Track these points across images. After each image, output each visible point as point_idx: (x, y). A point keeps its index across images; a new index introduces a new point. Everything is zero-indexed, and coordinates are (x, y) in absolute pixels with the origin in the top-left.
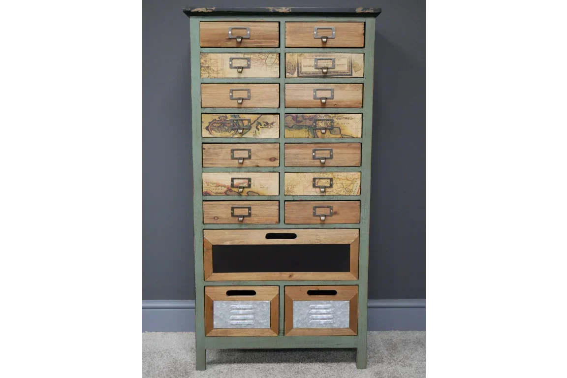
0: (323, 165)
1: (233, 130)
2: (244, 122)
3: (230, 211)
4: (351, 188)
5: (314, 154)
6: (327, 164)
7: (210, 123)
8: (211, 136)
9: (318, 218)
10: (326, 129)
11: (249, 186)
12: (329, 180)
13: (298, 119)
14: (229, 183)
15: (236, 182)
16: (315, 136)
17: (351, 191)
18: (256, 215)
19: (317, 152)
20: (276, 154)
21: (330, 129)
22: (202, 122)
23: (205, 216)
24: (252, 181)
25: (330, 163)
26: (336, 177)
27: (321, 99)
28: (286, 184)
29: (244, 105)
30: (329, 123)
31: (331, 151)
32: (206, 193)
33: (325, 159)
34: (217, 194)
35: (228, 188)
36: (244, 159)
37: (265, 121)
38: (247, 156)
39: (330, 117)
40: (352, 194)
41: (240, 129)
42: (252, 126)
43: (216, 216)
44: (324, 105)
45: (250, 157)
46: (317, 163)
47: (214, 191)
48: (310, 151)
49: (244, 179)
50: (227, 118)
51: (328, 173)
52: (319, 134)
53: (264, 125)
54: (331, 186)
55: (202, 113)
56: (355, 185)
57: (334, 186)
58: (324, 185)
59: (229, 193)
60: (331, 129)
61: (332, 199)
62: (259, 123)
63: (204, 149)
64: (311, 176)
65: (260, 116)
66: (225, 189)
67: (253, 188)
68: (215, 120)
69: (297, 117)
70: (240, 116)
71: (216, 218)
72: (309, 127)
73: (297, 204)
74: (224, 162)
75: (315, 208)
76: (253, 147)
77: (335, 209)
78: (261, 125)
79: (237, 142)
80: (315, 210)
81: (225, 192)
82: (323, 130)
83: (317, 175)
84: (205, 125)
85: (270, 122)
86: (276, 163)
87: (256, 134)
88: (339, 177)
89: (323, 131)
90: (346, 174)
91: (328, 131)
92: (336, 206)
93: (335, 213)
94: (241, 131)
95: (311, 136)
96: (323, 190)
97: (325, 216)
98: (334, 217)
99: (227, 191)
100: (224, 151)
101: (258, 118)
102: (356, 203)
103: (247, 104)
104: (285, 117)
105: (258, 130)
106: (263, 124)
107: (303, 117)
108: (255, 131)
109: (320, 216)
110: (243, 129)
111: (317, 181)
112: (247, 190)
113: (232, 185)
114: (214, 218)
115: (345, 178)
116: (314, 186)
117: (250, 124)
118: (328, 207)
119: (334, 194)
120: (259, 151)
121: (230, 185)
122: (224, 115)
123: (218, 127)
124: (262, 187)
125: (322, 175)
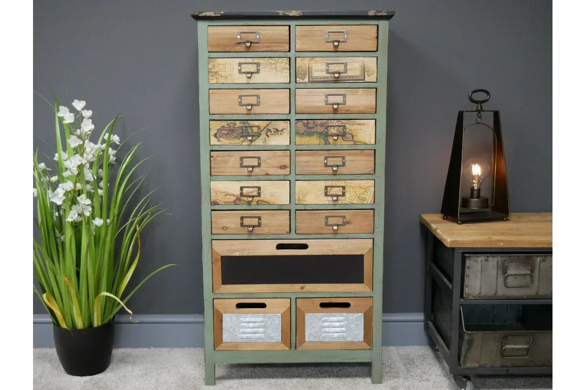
0: (335, 173)
1: (242, 137)
2: (253, 128)
3: (239, 221)
4: (365, 196)
5: (325, 161)
6: (339, 172)
7: (218, 130)
8: (219, 143)
9: (331, 228)
10: (338, 135)
11: (259, 195)
12: (342, 188)
13: (309, 126)
14: (238, 192)
15: (245, 190)
16: (327, 143)
17: (364, 199)
18: (266, 225)
19: (329, 159)
20: (286, 161)
21: (341, 136)
22: (210, 129)
23: (213, 225)
24: (262, 190)
25: (342, 170)
26: (349, 185)
27: (333, 104)
28: (296, 193)
29: (252, 112)
30: (341, 129)
31: (343, 158)
32: (214, 202)
33: (337, 166)
34: (226, 203)
35: (237, 197)
36: (253, 167)
37: (276, 128)
38: (257, 164)
39: (343, 123)
40: (365, 202)
41: (249, 136)
42: (261, 132)
43: (224, 225)
44: (335, 111)
45: (259, 165)
46: (329, 170)
47: (224, 200)
48: (322, 158)
49: (254, 187)
50: (235, 124)
51: (340, 181)
52: (331, 140)
53: (275, 132)
54: (344, 195)
55: (210, 120)
56: (369, 193)
57: (347, 194)
58: (336, 193)
59: (237, 202)
60: (343, 135)
61: (345, 208)
62: (269, 130)
63: (213, 157)
64: (322, 184)
65: (270, 123)
66: (234, 198)
67: (263, 197)
68: (224, 127)
69: (308, 123)
70: (249, 122)
71: (225, 228)
72: (320, 133)
73: (309, 213)
74: (232, 170)
75: (327, 218)
76: (262, 154)
77: (348, 218)
78: (271, 132)
79: (246, 149)
80: (327, 220)
81: (234, 201)
82: (335, 136)
83: (329, 183)
84: (213, 132)
85: (280, 129)
86: (287, 171)
87: (265, 141)
88: (352, 185)
89: (336, 138)
90: (359, 181)
91: (340, 138)
92: (348, 214)
93: (348, 223)
94: (250, 138)
95: (323, 142)
96: (335, 198)
97: (338, 225)
98: (347, 226)
99: (236, 200)
100: (233, 159)
101: (268, 125)
102: (369, 212)
103: (256, 110)
104: (296, 123)
105: (268, 136)
106: (273, 131)
107: (314, 123)
108: (265, 138)
109: (332, 226)
110: (253, 136)
111: (329, 189)
112: (256, 199)
113: (242, 194)
114: (223, 228)
115: (358, 186)
116: (326, 195)
117: (259, 131)
118: (340, 216)
119: (346, 203)
120: (269, 158)
121: (239, 193)
122: (233, 122)
123: (227, 134)
124: (272, 195)
125: (334, 183)
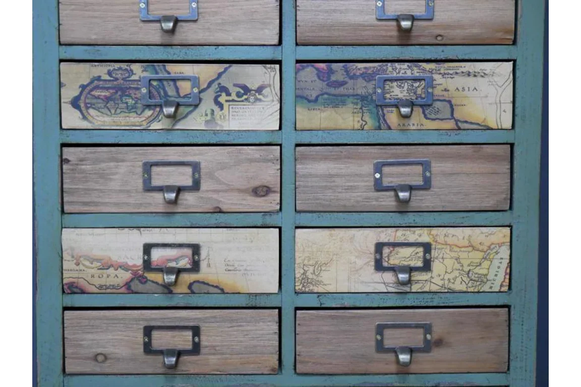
0: (403, 208)
1: (148, 107)
2: (180, 84)
3: (140, 338)
4: (484, 272)
5: (378, 176)
6: (414, 205)
7: (83, 87)
8: (85, 124)
9: (391, 357)
10: (411, 104)
11: (195, 266)
12: (421, 250)
13: (333, 78)
14: (137, 260)
15: (157, 255)
16: (382, 124)
17: (483, 279)
18: (214, 350)
19: (386, 170)
20: (269, 175)
21: (421, 106)
22: (60, 85)
23: (68, 351)
24: (203, 253)
25: (423, 200)
26: (441, 239)
27: (397, 20)
28: (298, 261)
29: (178, 38)
30: (420, 87)
31: (426, 166)
32: (71, 285)
33: (411, 188)
34: (104, 290)
35: (135, 273)
36: (179, 190)
37: (241, 82)
38: (189, 182)
39: (424, 70)
40: (486, 288)
41: (168, 104)
42: (202, 95)
43: (99, 350)
44: (405, 37)
45: (196, 186)
46: (387, 200)
47: (97, 282)
48: (367, 168)
49: (180, 246)
50: (131, 72)
51: (418, 231)
52: (392, 117)
53: (239, 95)
54: (427, 266)
55: (61, 61)
56: (496, 263)
57: (436, 266)
58: (406, 263)
59: (137, 286)
60: (425, 105)
61: (431, 304)
62: (224, 89)
63: (67, 161)
64: (368, 238)
65: (226, 69)
66: (127, 276)
67: (206, 273)
68: (99, 78)
69: (331, 72)
70: (170, 67)
71: (100, 358)
72: (363, 98)
73: (331, 317)
74: (123, 198)
75: (380, 329)
76: (206, 157)
77: (438, 330)
78: (229, 94)
79: (160, 142)
80: (382, 334)
81: (128, 285)
82: (405, 106)
83: (386, 235)
84: (69, 93)
85: (253, 86)
86: (271, 202)
87: (213, 119)
88: (450, 240)
89: (404, 110)
90: (468, 230)
91: (418, 111)
92: (440, 321)
93: (439, 343)
94: (172, 110)
95: (370, 122)
96: (403, 276)
97: (411, 351)
98: (436, 353)
99: (132, 280)
100: (123, 168)
101: (220, 75)
102: (497, 315)
103: (187, 33)
104: (297, 72)
105: (221, 106)
106: (234, 91)
107: (347, 71)
108: (213, 111)
109: (394, 351)
110: (178, 105)
111: (386, 251)
112: (188, 278)
113: (147, 265)
114: (95, 358)
115: (466, 243)
116: (379, 266)
117: (196, 90)
118: (417, 326)
119: (434, 288)
120: (223, 167)
121: (139, 262)
122: (124, 66)
123: (107, 99)
124: (230, 268)
125: (400, 235)
